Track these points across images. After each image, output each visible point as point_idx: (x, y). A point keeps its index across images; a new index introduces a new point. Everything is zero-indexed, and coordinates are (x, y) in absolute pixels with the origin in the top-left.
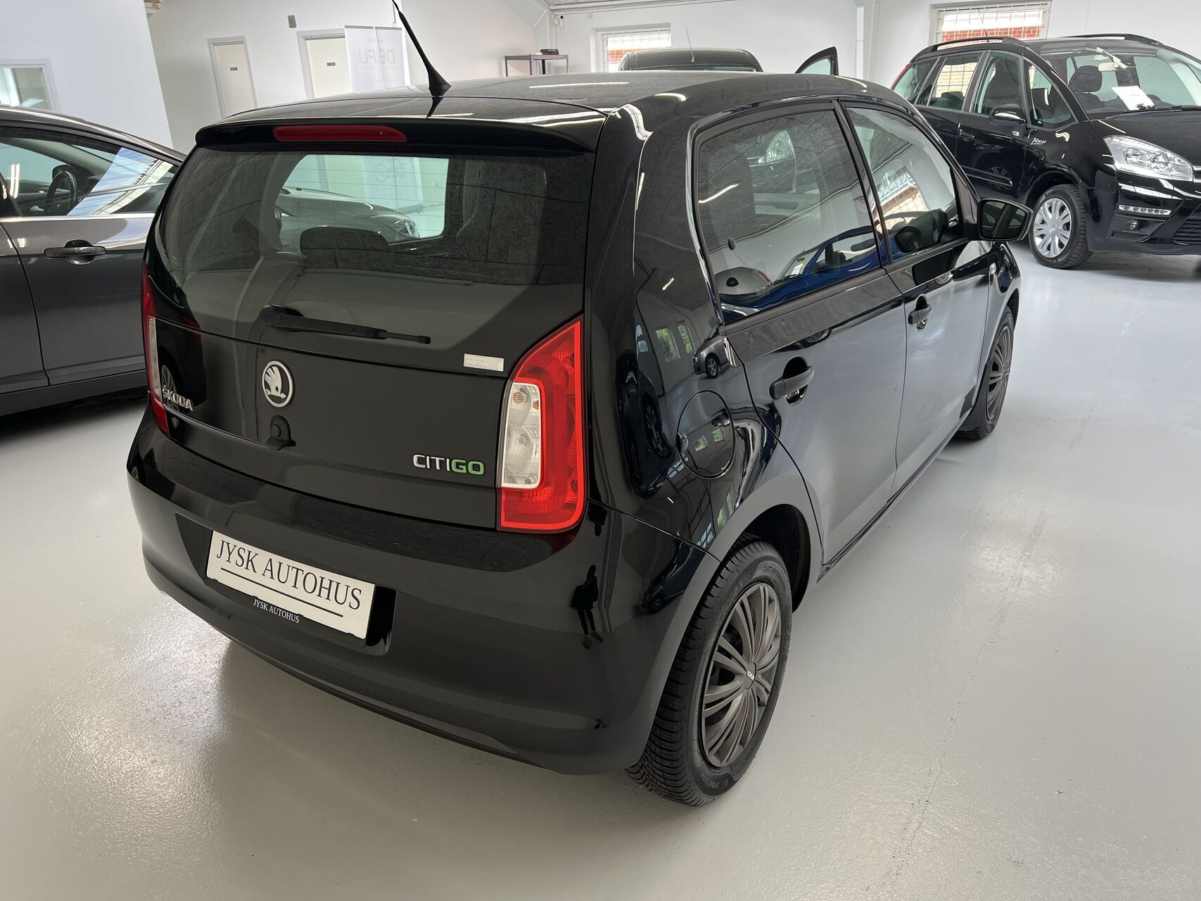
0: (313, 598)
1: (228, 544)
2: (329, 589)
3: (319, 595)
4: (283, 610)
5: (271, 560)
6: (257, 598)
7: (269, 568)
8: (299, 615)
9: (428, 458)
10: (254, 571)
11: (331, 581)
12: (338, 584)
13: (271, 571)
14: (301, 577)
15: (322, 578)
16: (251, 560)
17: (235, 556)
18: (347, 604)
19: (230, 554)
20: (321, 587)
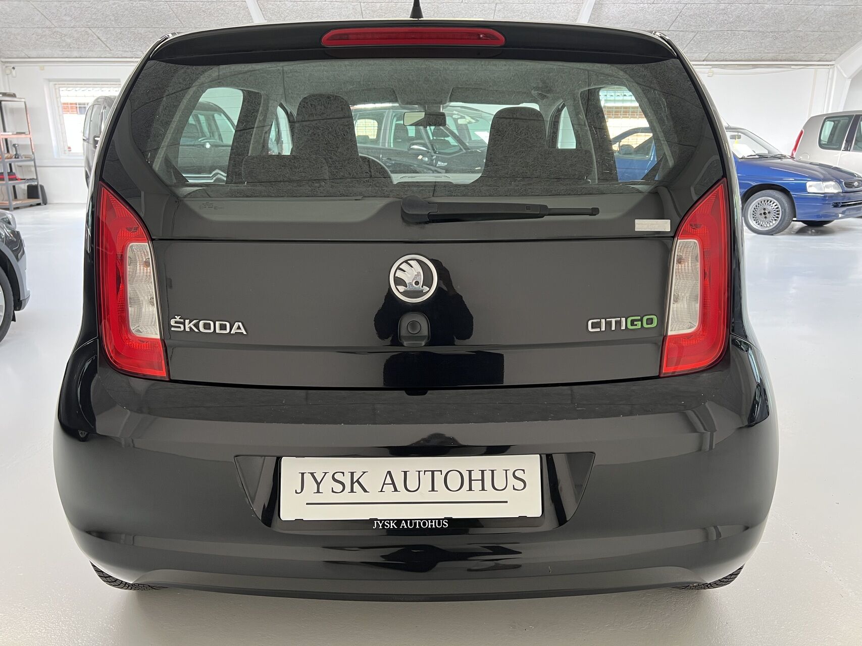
0: (464, 495)
1: (312, 474)
2: (483, 480)
3: (470, 489)
4: (421, 520)
5: (389, 473)
6: (377, 520)
7: (389, 481)
8: (445, 518)
9: (603, 321)
10: (365, 491)
11: (483, 472)
12: (493, 471)
13: (393, 483)
14: (439, 479)
15: (470, 472)
16: (358, 481)
17: (328, 484)
18: (510, 487)
19: (318, 484)
20: (470, 480)
